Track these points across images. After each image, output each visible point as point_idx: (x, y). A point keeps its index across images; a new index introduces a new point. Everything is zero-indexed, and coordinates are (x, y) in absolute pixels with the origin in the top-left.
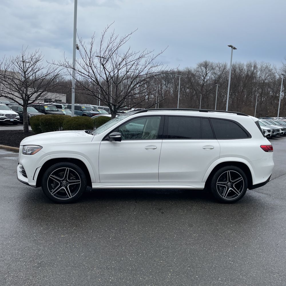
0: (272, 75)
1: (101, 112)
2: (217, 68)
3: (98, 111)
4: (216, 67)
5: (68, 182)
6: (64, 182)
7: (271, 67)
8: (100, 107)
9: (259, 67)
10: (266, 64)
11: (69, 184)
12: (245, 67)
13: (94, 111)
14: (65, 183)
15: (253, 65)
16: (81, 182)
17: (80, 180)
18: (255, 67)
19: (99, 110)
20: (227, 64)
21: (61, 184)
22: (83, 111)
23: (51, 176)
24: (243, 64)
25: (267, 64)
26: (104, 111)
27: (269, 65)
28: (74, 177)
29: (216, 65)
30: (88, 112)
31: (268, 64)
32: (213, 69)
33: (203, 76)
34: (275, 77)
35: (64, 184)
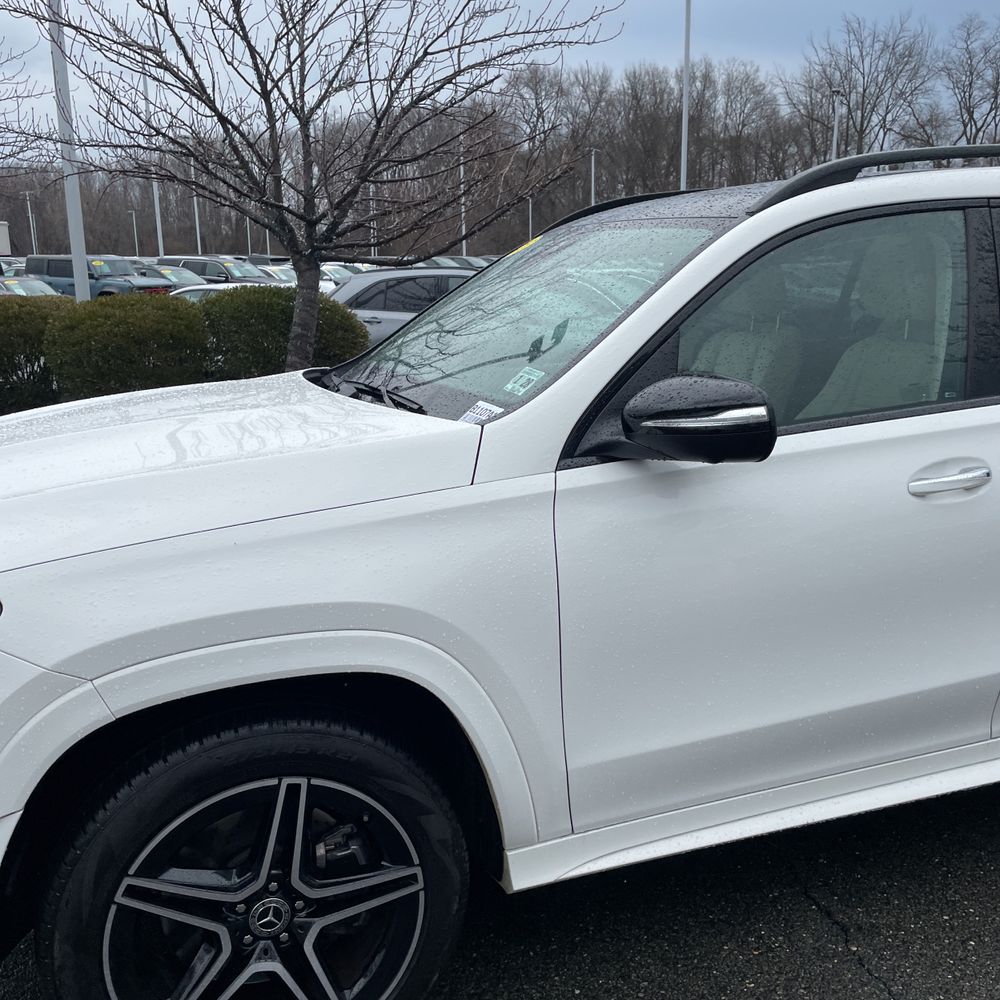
0: (764, 104)
1: (174, 280)
2: (577, 91)
3: (163, 276)
4: (572, 85)
5: (302, 897)
6: (264, 914)
7: (762, 78)
8: (166, 260)
9: (720, 79)
10: (742, 68)
11: (319, 924)
12: (673, 83)
13: (144, 274)
14: (277, 913)
15: (698, 74)
16: (421, 884)
17: (411, 864)
18: (707, 79)
19: (166, 271)
20: (611, 72)
21: (238, 931)
22: (97, 279)
23: (132, 892)
24: (665, 71)
25: (745, 67)
26: (189, 275)
27: (755, 68)
28: (347, 829)
29: (572, 78)
30: (120, 280)
31: (748, 68)
32: (562, 92)
33: (527, 122)
34: (775, 112)
35: (270, 925)
